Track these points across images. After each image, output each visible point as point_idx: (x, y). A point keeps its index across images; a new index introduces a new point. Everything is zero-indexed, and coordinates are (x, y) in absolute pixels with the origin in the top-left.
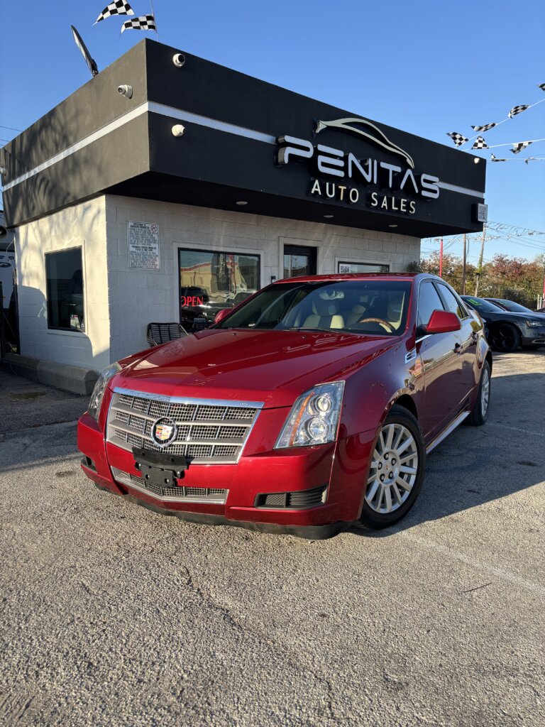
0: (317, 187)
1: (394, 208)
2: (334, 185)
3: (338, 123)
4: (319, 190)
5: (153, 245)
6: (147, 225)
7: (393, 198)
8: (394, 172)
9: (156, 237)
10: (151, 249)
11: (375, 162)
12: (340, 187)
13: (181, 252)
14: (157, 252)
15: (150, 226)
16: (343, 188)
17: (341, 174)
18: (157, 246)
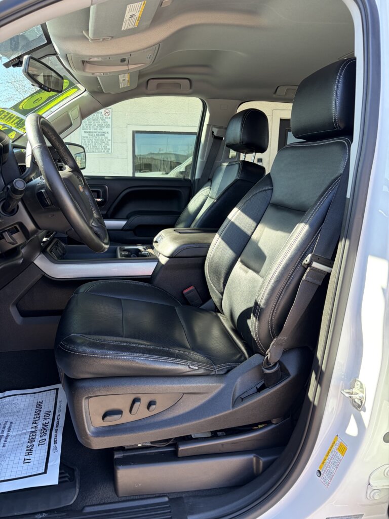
5: (105, 130)
9: (109, 121)
14: (109, 136)
18: (109, 130)
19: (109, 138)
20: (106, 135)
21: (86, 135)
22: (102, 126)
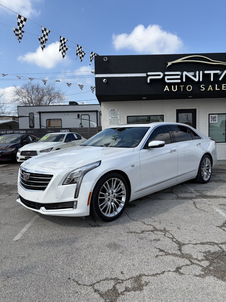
0: (167, 88)
1: (216, 89)
2: (176, 86)
3: (179, 61)
4: (168, 89)
5: (117, 116)
6: (115, 110)
7: (216, 85)
8: (214, 74)
9: (119, 113)
10: (117, 117)
11: (201, 72)
12: (180, 86)
13: (128, 117)
14: (119, 118)
15: (116, 110)
16: (182, 86)
17: (179, 81)
18: (119, 116)
19: (119, 119)
20: (118, 118)
21: (111, 118)
22: (116, 115)
